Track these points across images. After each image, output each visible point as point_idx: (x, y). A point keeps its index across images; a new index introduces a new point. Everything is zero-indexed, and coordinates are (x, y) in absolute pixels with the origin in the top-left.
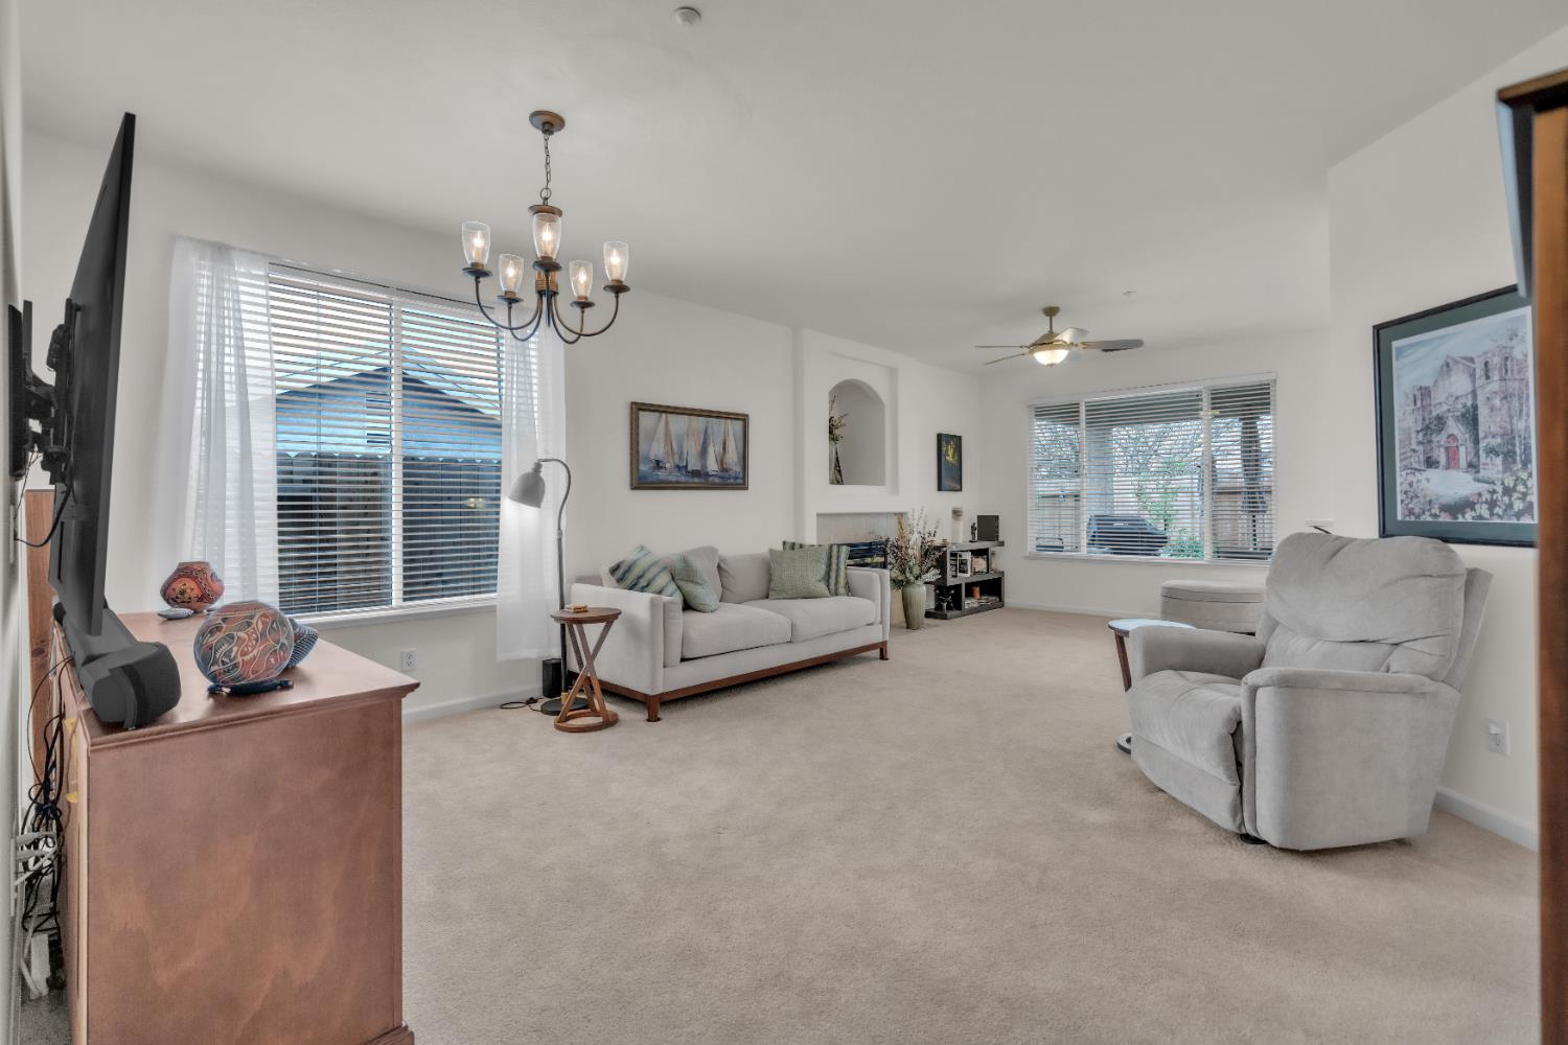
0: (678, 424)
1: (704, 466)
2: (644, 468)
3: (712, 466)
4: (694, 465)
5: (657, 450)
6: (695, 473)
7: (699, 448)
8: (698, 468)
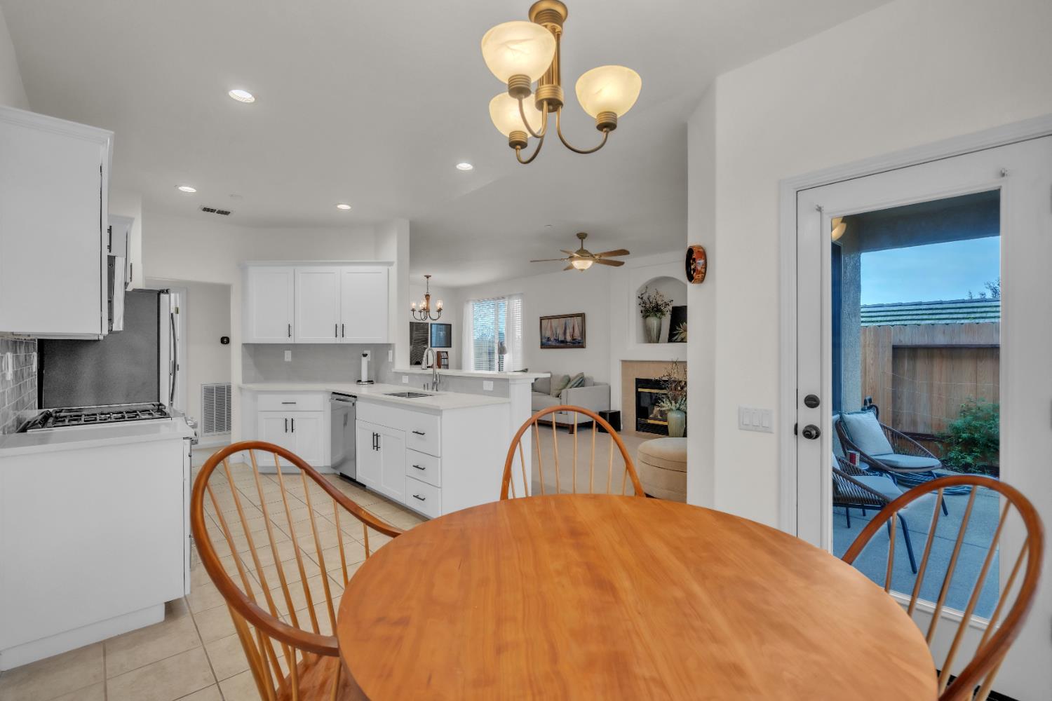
0: (555, 322)
1: (565, 338)
2: (544, 341)
3: (569, 338)
4: (561, 338)
5: (548, 334)
6: (562, 342)
7: (563, 331)
8: (563, 339)
